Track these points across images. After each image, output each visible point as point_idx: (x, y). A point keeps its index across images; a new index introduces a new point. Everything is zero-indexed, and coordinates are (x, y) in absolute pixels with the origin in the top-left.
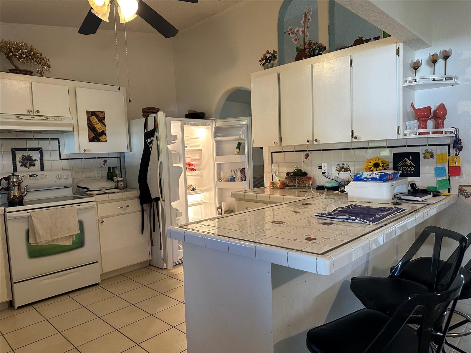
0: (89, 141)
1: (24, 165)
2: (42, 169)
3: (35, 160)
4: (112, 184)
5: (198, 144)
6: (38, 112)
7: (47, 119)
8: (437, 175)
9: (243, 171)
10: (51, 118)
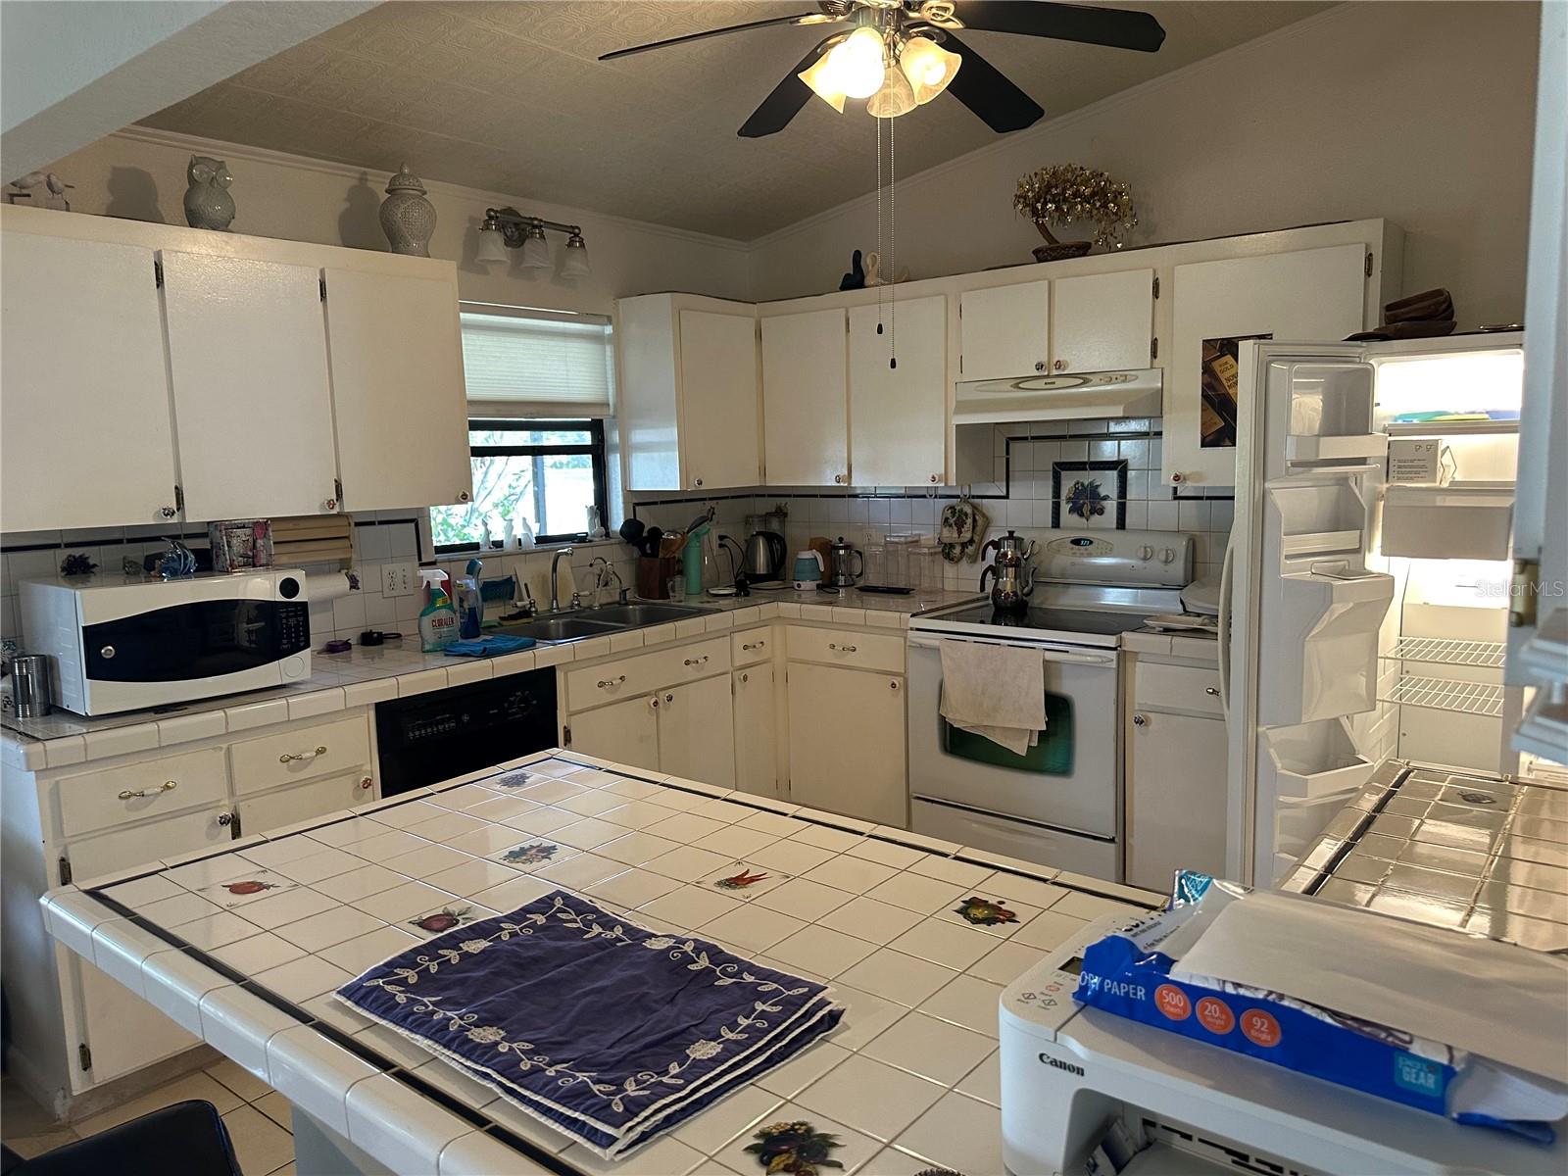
0: (1204, 444)
1: (1076, 509)
2: (1121, 524)
3: (1106, 498)
6: (1059, 365)
7: (1086, 382)
10: (1095, 379)
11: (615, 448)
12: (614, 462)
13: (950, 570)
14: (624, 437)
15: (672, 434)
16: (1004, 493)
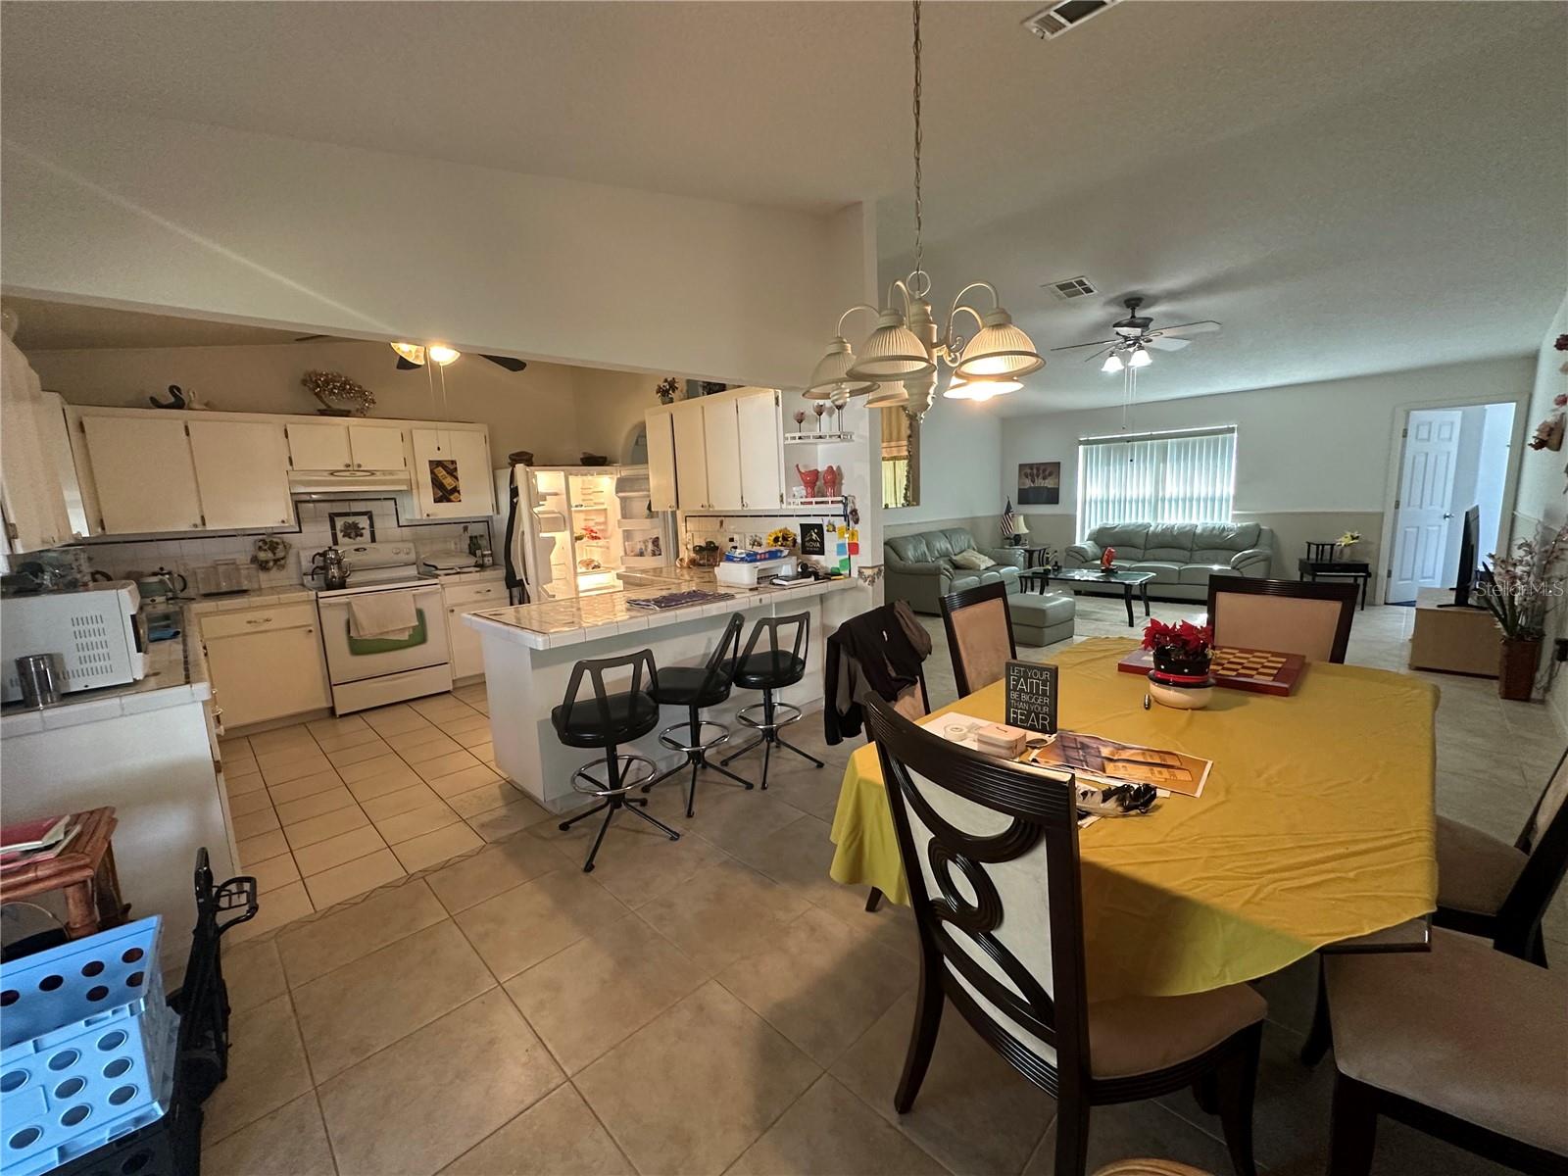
0: (435, 502)
1: (347, 535)
2: (373, 540)
3: (363, 529)
4: (472, 561)
5: (602, 500)
6: (359, 466)
7: (373, 474)
8: (839, 553)
9: (656, 541)
10: (378, 473)
16: (298, 530)
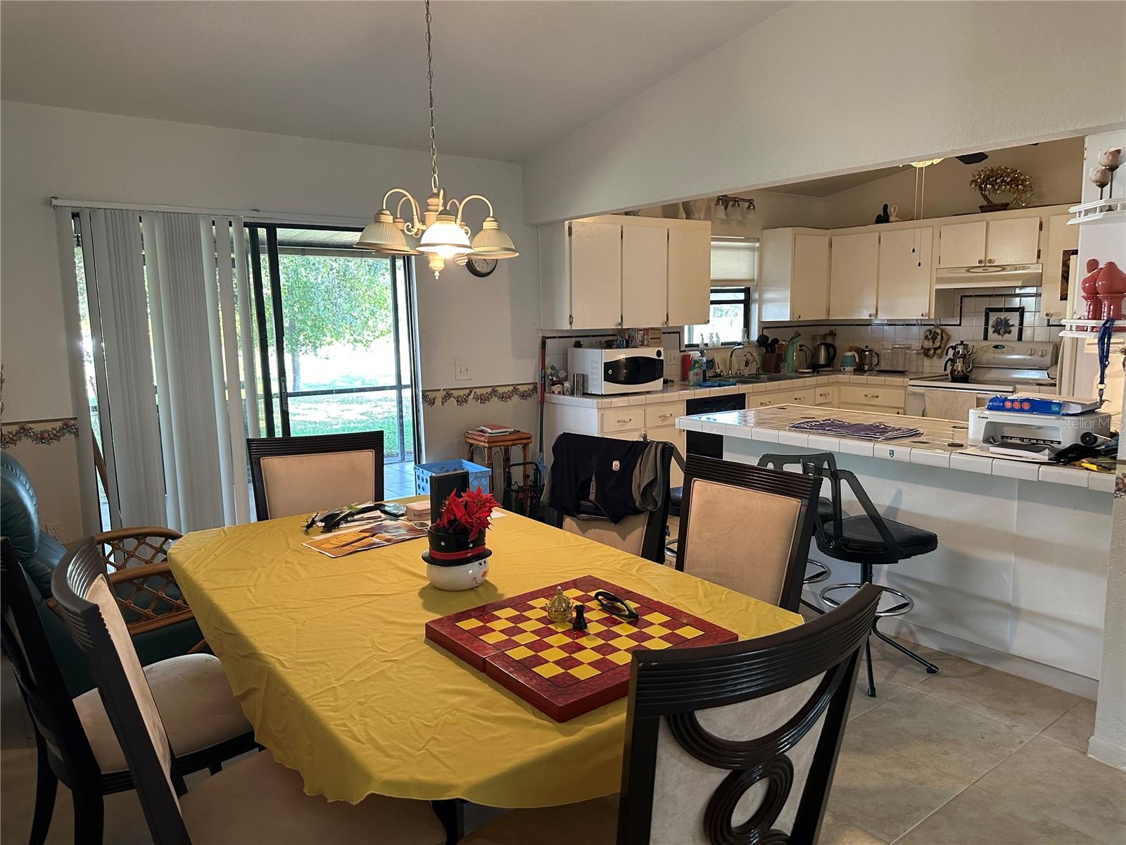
0: (1061, 299)
1: (997, 331)
2: (1020, 338)
3: (1012, 325)
6: (990, 261)
7: (1004, 269)
10: (1009, 268)
11: (755, 301)
12: (755, 308)
13: (927, 362)
14: (760, 296)
15: (787, 294)
16: (958, 323)
